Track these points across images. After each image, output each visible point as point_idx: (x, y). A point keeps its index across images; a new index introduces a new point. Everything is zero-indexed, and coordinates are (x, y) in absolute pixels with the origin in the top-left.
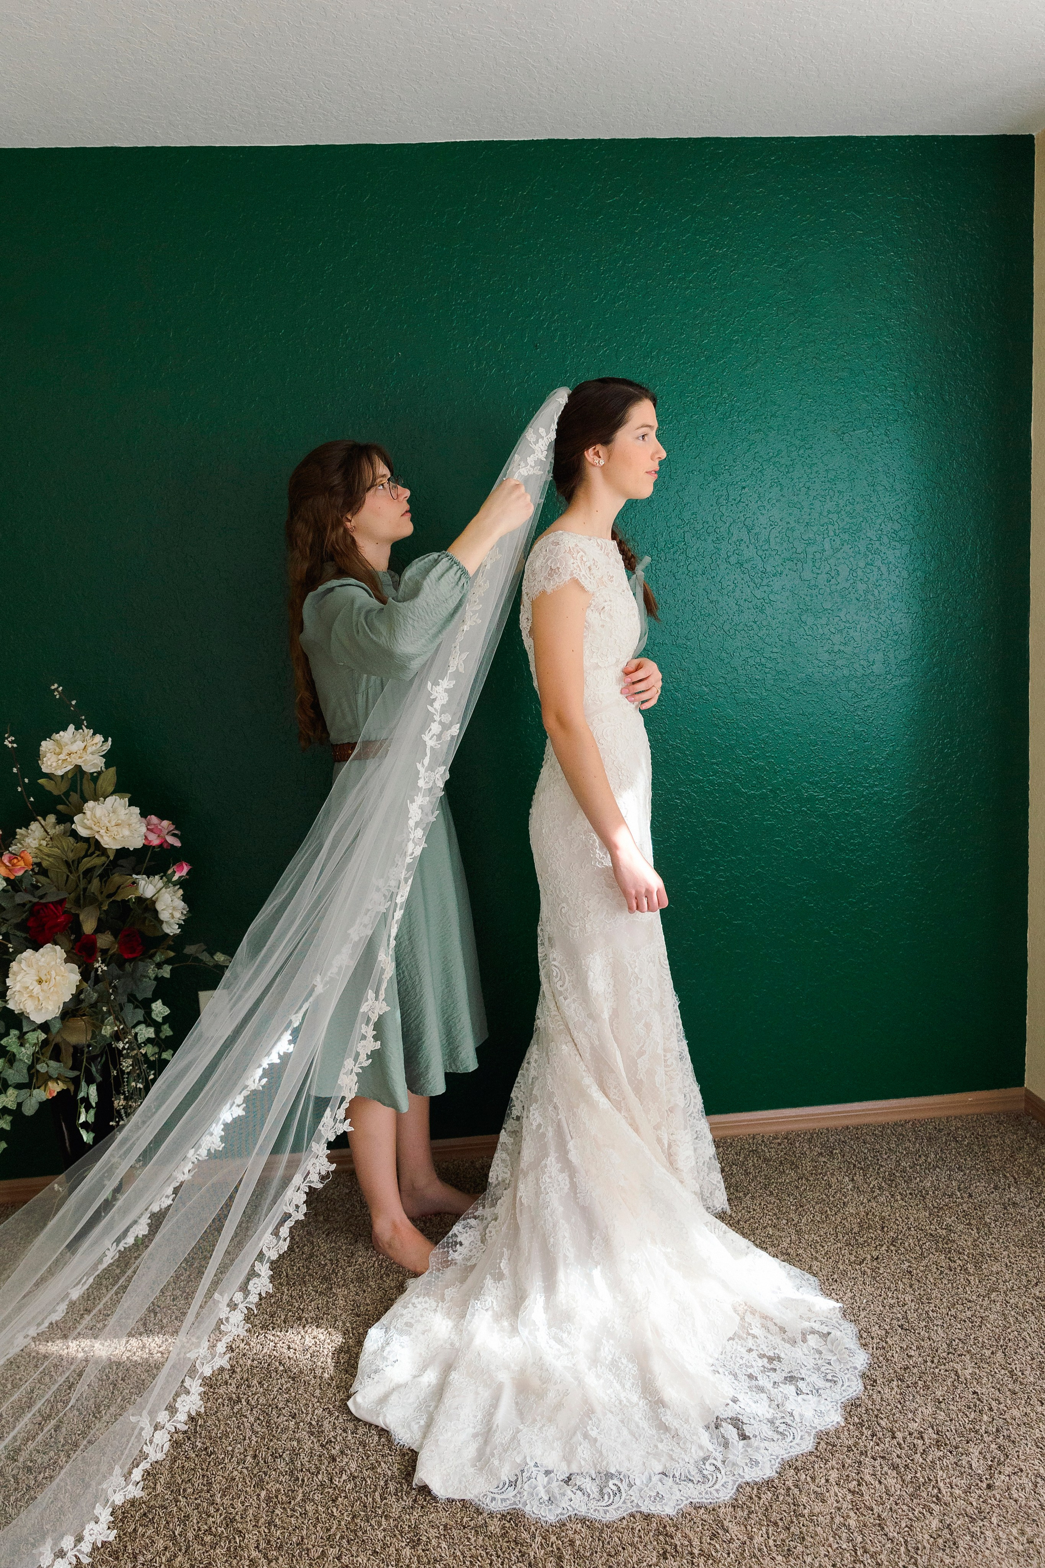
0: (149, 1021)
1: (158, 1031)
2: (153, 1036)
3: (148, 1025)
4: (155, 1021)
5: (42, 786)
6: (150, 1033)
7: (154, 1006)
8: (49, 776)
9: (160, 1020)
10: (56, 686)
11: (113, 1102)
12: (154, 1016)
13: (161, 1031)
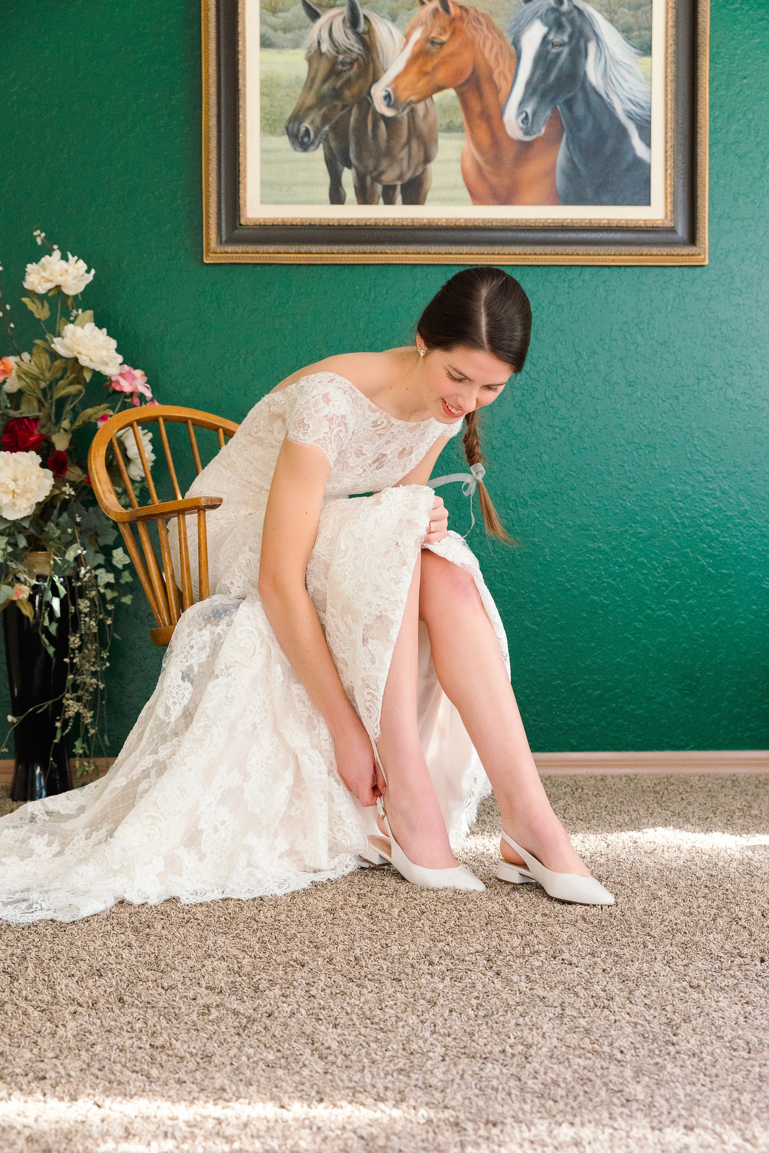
0: (109, 566)
1: (117, 578)
2: (112, 581)
3: (108, 571)
4: (116, 567)
5: (25, 305)
6: (110, 578)
7: (115, 552)
8: (32, 294)
9: (120, 566)
10: (38, 232)
11: (68, 640)
12: (114, 562)
13: (121, 578)
